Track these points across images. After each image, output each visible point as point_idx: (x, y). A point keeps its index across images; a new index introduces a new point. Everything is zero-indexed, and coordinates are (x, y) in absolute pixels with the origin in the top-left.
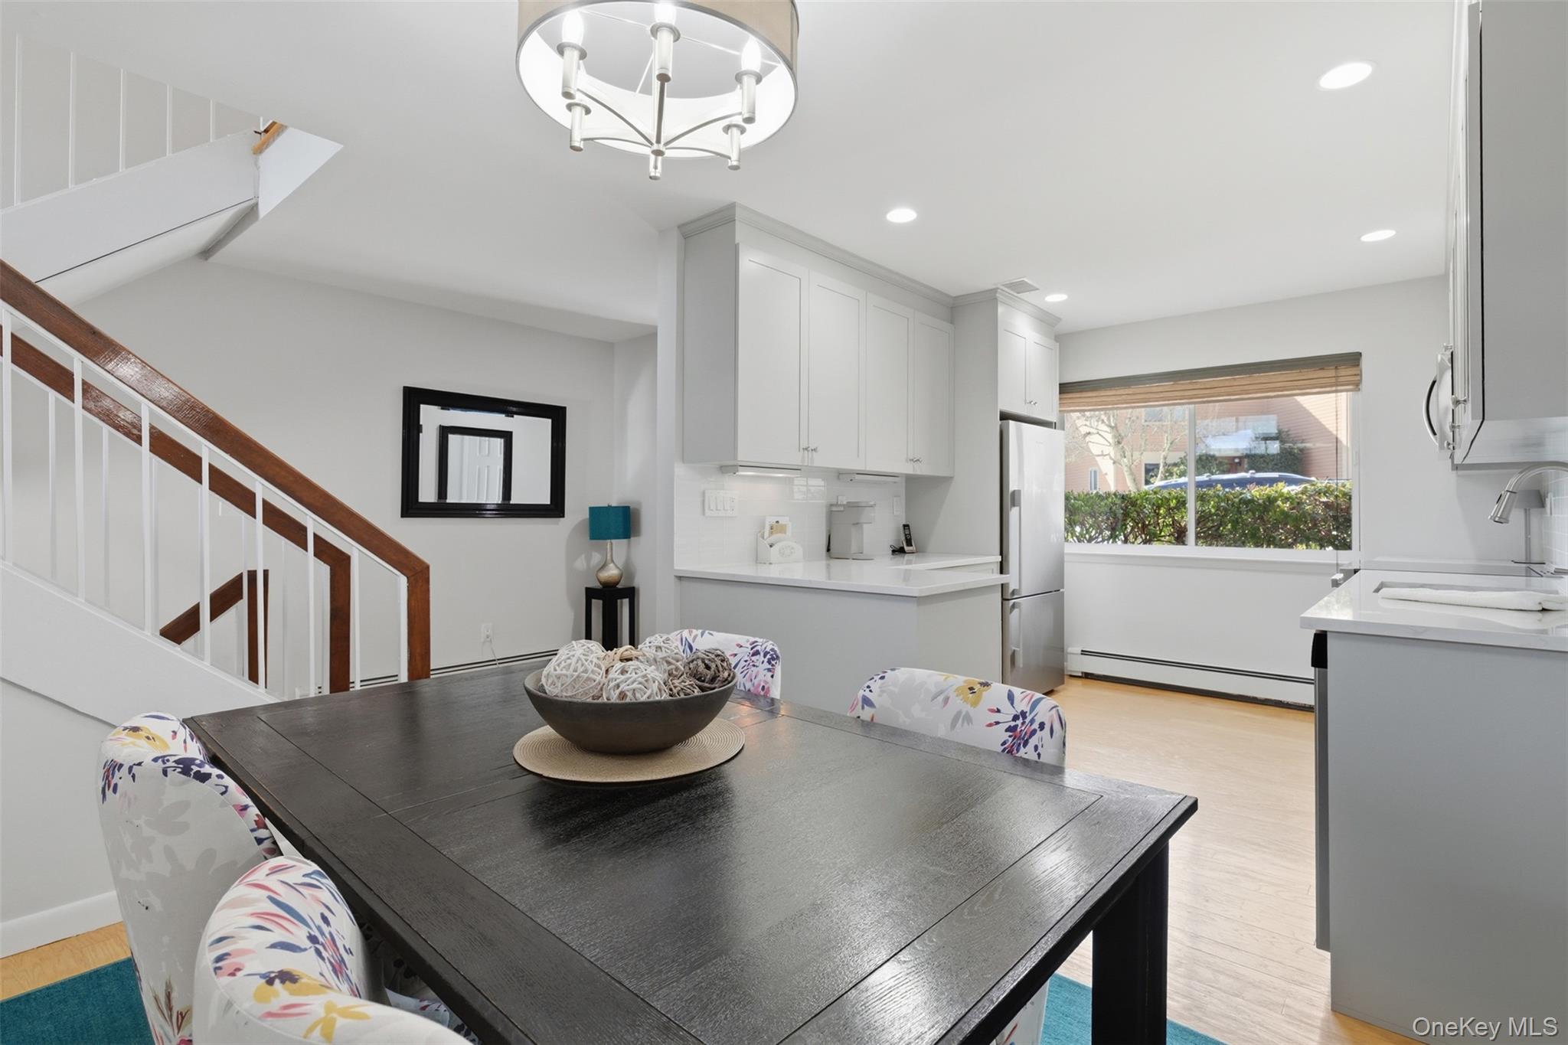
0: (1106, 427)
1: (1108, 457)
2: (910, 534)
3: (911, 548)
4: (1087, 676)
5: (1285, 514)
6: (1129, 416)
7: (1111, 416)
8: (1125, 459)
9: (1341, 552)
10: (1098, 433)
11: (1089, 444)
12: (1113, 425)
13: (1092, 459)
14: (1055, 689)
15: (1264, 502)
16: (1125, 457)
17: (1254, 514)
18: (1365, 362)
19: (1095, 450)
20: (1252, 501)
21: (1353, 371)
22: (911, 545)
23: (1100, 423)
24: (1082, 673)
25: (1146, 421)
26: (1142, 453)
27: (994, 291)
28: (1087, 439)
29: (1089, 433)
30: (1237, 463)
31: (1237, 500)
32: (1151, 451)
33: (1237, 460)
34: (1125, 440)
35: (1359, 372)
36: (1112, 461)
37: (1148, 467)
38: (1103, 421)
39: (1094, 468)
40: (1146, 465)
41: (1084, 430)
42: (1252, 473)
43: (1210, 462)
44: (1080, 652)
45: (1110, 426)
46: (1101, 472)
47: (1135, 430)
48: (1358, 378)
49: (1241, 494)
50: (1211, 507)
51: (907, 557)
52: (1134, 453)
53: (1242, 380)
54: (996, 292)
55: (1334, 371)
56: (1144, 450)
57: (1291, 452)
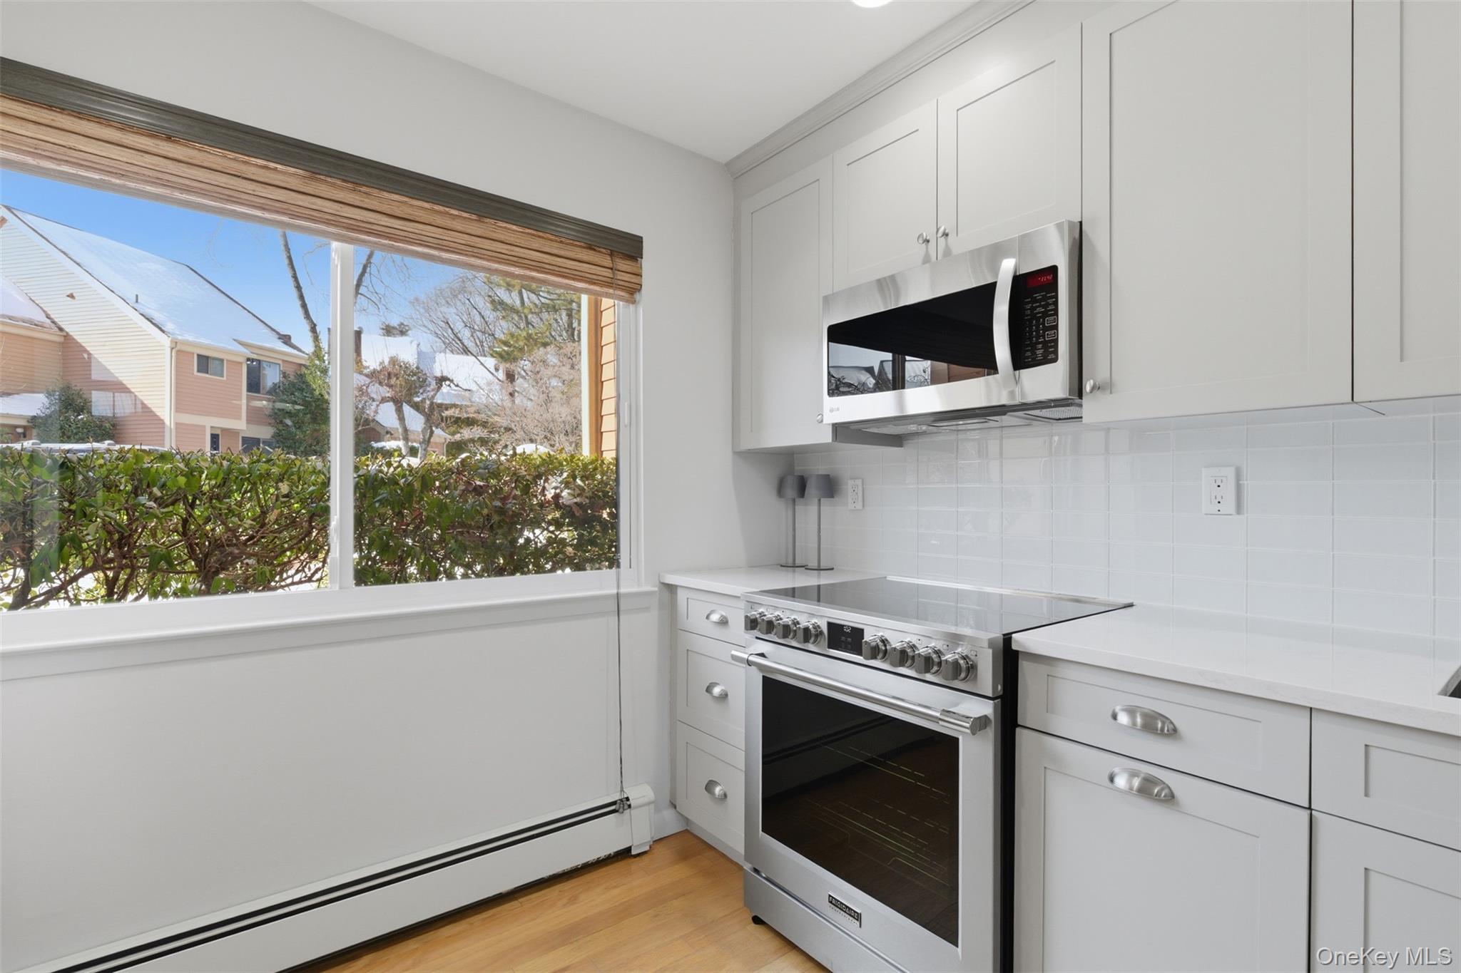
21: (635, 266)
53: (463, 222)
55: (608, 257)
57: (101, 426)
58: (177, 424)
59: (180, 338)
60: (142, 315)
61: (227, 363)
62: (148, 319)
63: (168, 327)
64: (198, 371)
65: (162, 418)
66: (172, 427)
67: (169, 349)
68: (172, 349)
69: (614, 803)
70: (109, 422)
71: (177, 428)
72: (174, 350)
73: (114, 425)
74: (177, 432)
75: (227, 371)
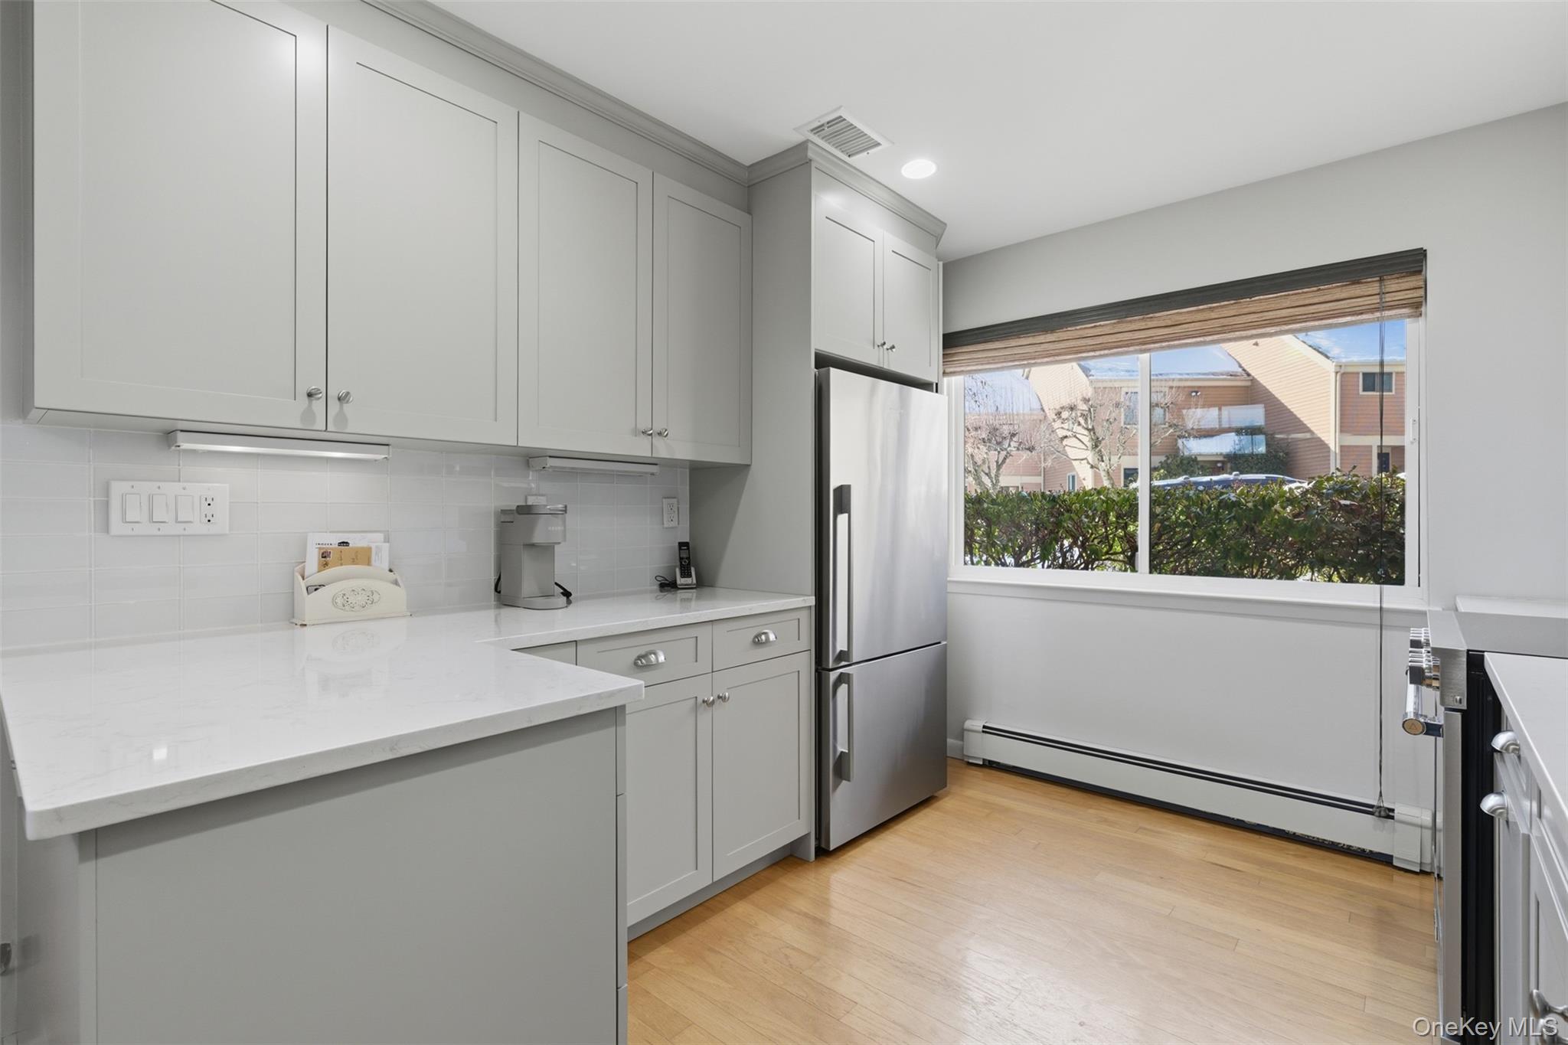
0: (1083, 430)
1: (1085, 461)
2: (688, 558)
3: (688, 581)
4: (991, 765)
5: (1288, 525)
6: (1107, 418)
7: (1089, 420)
8: (1103, 464)
9: (1388, 589)
10: (1075, 436)
11: (1066, 448)
12: (1090, 427)
13: (1068, 463)
14: (936, 794)
15: (1255, 506)
16: (1103, 461)
17: (1240, 524)
18: (1433, 269)
19: (1072, 453)
20: (1236, 504)
21: (1413, 281)
22: (690, 576)
23: (1076, 425)
24: (984, 760)
25: (1125, 424)
26: (1120, 457)
27: (803, 146)
28: (1065, 442)
29: (1066, 437)
30: (1220, 467)
31: (1215, 503)
32: (1130, 455)
33: (1219, 465)
34: (1103, 442)
35: (1421, 284)
36: (1089, 466)
37: (1127, 472)
38: (1079, 424)
39: (1073, 473)
40: (1125, 469)
41: (1061, 433)
42: (1235, 475)
43: (1192, 467)
44: (981, 729)
45: (1087, 429)
46: (1078, 477)
47: (1112, 433)
48: (1421, 292)
49: (1222, 494)
50: (1178, 514)
51: (681, 594)
52: (1112, 457)
54: (806, 148)
55: (1377, 284)
56: (1123, 454)
57: (1276, 456)
58: (1342, 447)
59: (1344, 360)
60: (1310, 346)
61: (1396, 376)
62: (1315, 349)
63: (1332, 353)
64: (1364, 390)
65: (1327, 442)
66: (1337, 451)
67: (1333, 375)
68: (1337, 373)
69: (1372, 806)
70: (1283, 451)
71: (1341, 451)
72: (1338, 375)
73: (1287, 454)
74: (1341, 456)
75: (1396, 384)
